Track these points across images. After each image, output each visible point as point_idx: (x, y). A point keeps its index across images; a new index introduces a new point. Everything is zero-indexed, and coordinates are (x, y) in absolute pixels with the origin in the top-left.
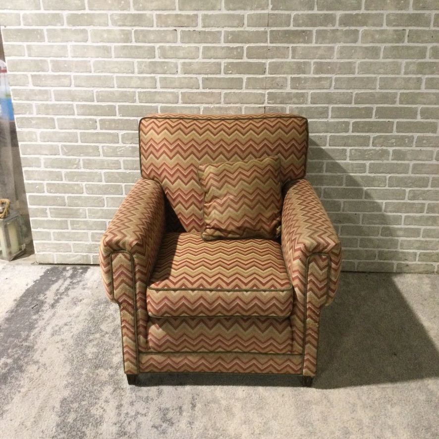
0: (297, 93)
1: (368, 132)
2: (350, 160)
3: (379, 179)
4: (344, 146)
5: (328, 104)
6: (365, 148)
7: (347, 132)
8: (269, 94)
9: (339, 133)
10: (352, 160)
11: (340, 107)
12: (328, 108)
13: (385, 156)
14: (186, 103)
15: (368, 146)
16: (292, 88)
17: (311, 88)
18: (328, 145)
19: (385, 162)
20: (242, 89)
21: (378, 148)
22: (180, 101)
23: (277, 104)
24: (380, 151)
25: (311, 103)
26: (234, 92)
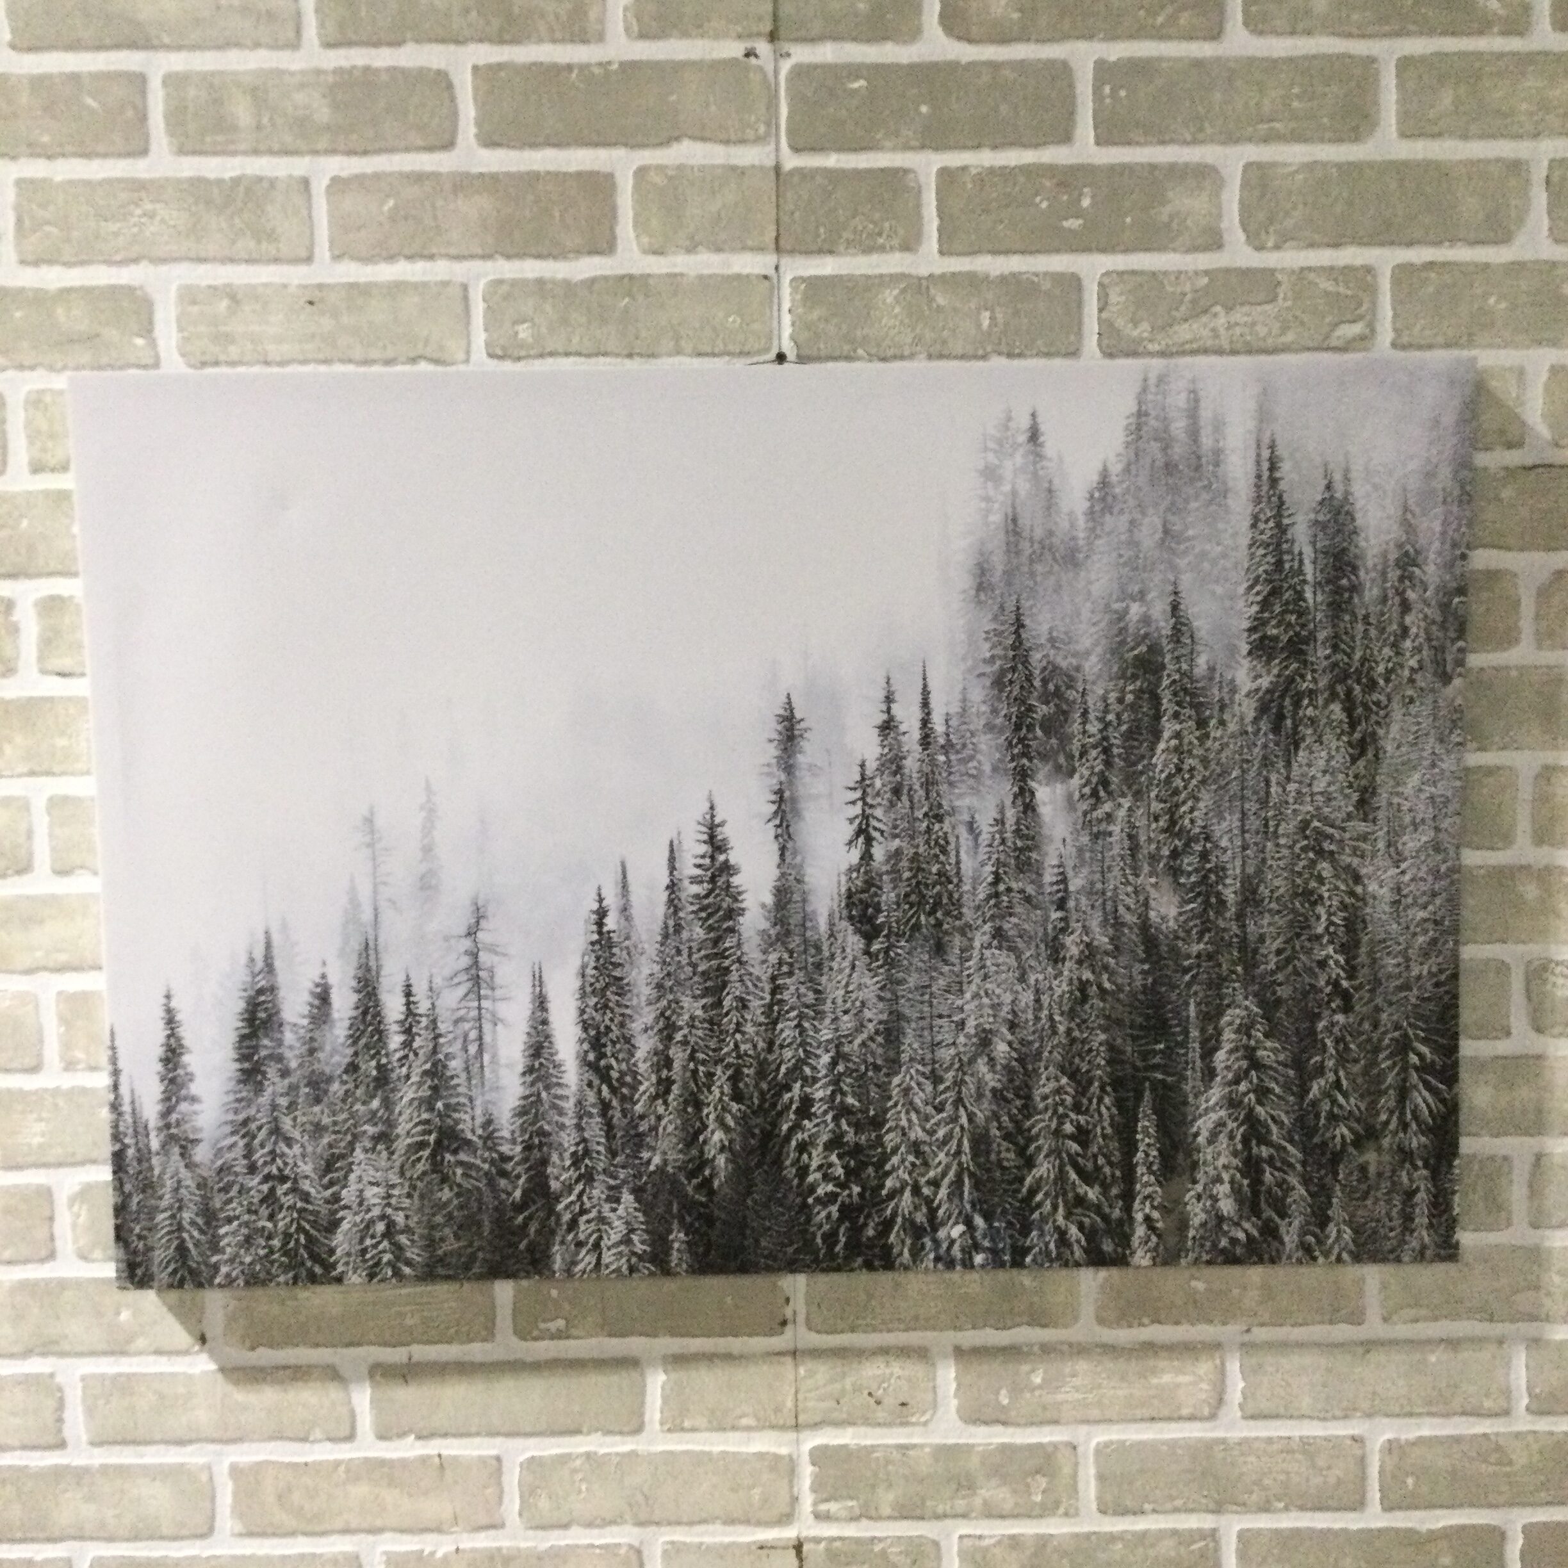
0: (1004, 1448)
5: (1218, 1510)
8: (820, 1456)
11: (1296, 1532)
12: (1213, 1534)
14: (263, 1534)
16: (974, 1417)
17: (1095, 1413)
20: (638, 1430)
22: (226, 1521)
23: (879, 1518)
25: (1103, 1512)
26: (588, 1456)
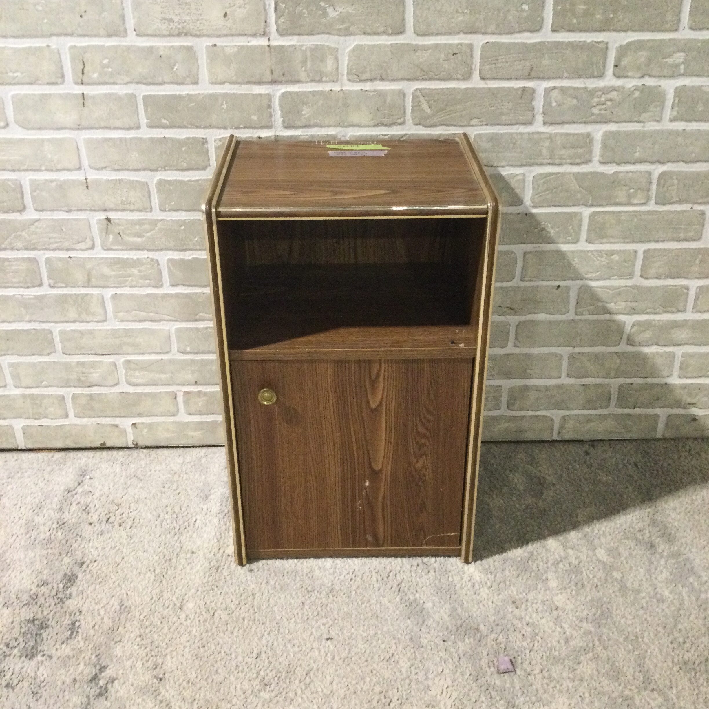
1: (601, 30)
2: (545, 123)
3: (631, 180)
4: (529, 77)
6: (592, 84)
7: (538, 31)
9: (510, 33)
10: (552, 124)
13: (652, 108)
15: (601, 76)
18: (476, 75)
19: (652, 126)
21: (630, 84)
24: (637, 94)
